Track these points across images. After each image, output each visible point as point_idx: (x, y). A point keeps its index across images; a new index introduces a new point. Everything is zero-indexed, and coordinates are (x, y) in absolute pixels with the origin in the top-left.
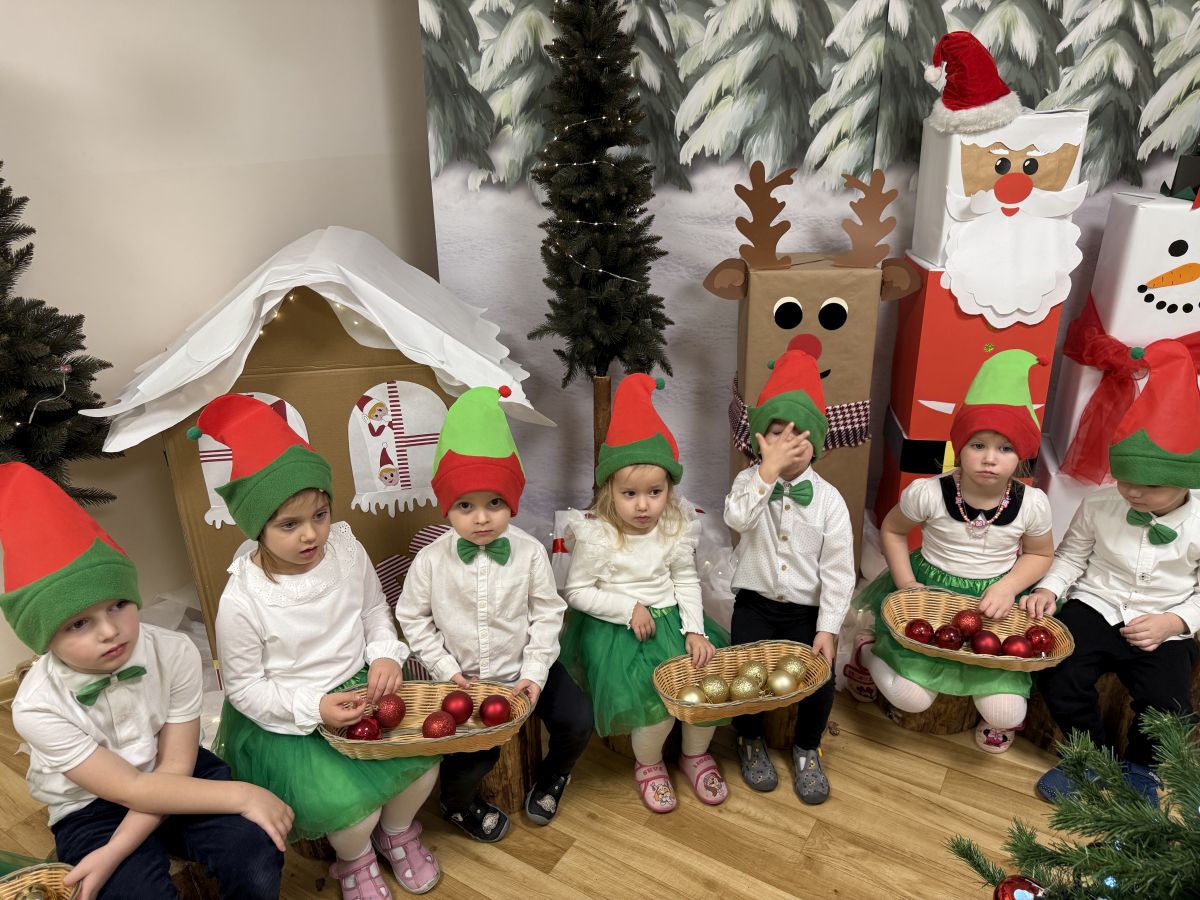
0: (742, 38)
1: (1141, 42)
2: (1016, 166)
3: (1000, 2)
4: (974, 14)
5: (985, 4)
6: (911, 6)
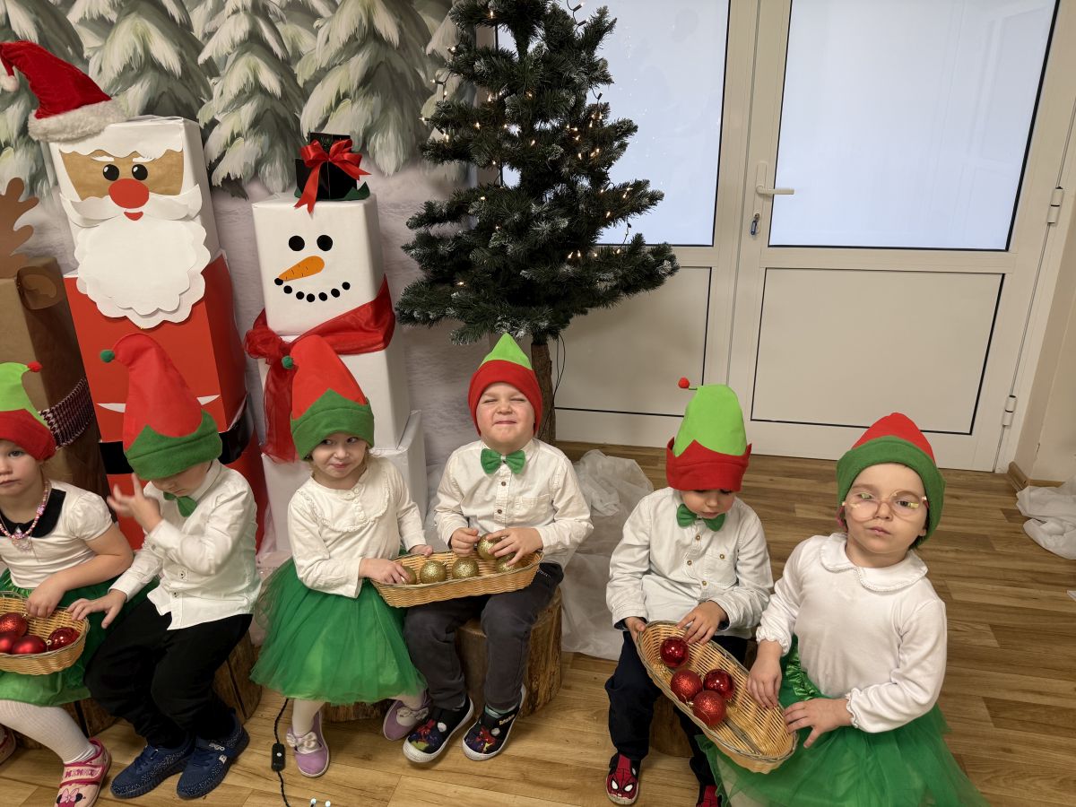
1: (277, 55)
2: (126, 173)
3: (129, 13)
4: (103, 26)
5: (113, 16)
6: (33, 16)
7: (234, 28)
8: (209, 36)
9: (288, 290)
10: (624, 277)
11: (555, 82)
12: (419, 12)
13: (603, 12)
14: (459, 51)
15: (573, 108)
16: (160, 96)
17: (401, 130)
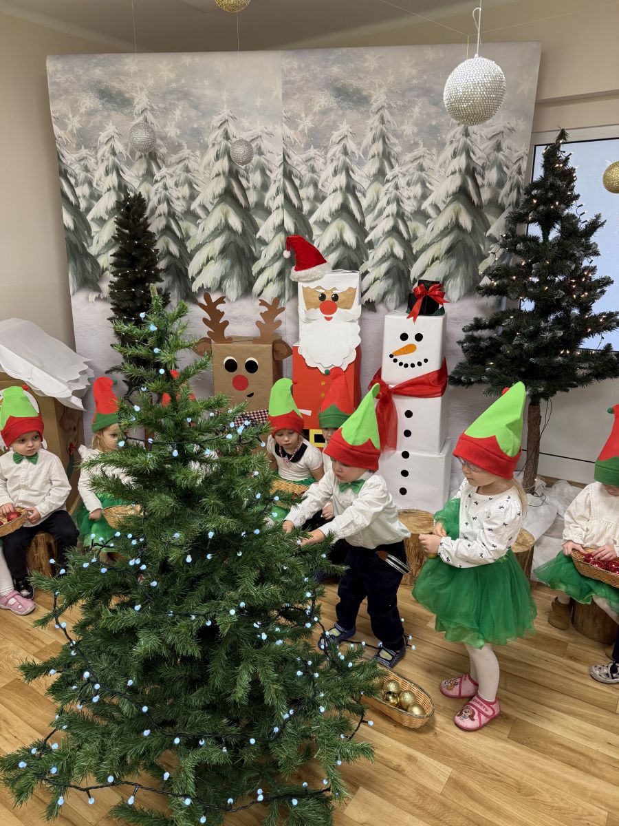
0: (216, 233)
1: (405, 238)
2: (329, 297)
3: (336, 219)
4: (324, 224)
5: (329, 220)
6: (294, 220)
7: (386, 224)
8: (372, 228)
9: (395, 361)
10: (595, 368)
11: (564, 256)
12: (486, 214)
13: (598, 217)
14: (507, 237)
15: (573, 271)
16: (344, 259)
17: (465, 278)
